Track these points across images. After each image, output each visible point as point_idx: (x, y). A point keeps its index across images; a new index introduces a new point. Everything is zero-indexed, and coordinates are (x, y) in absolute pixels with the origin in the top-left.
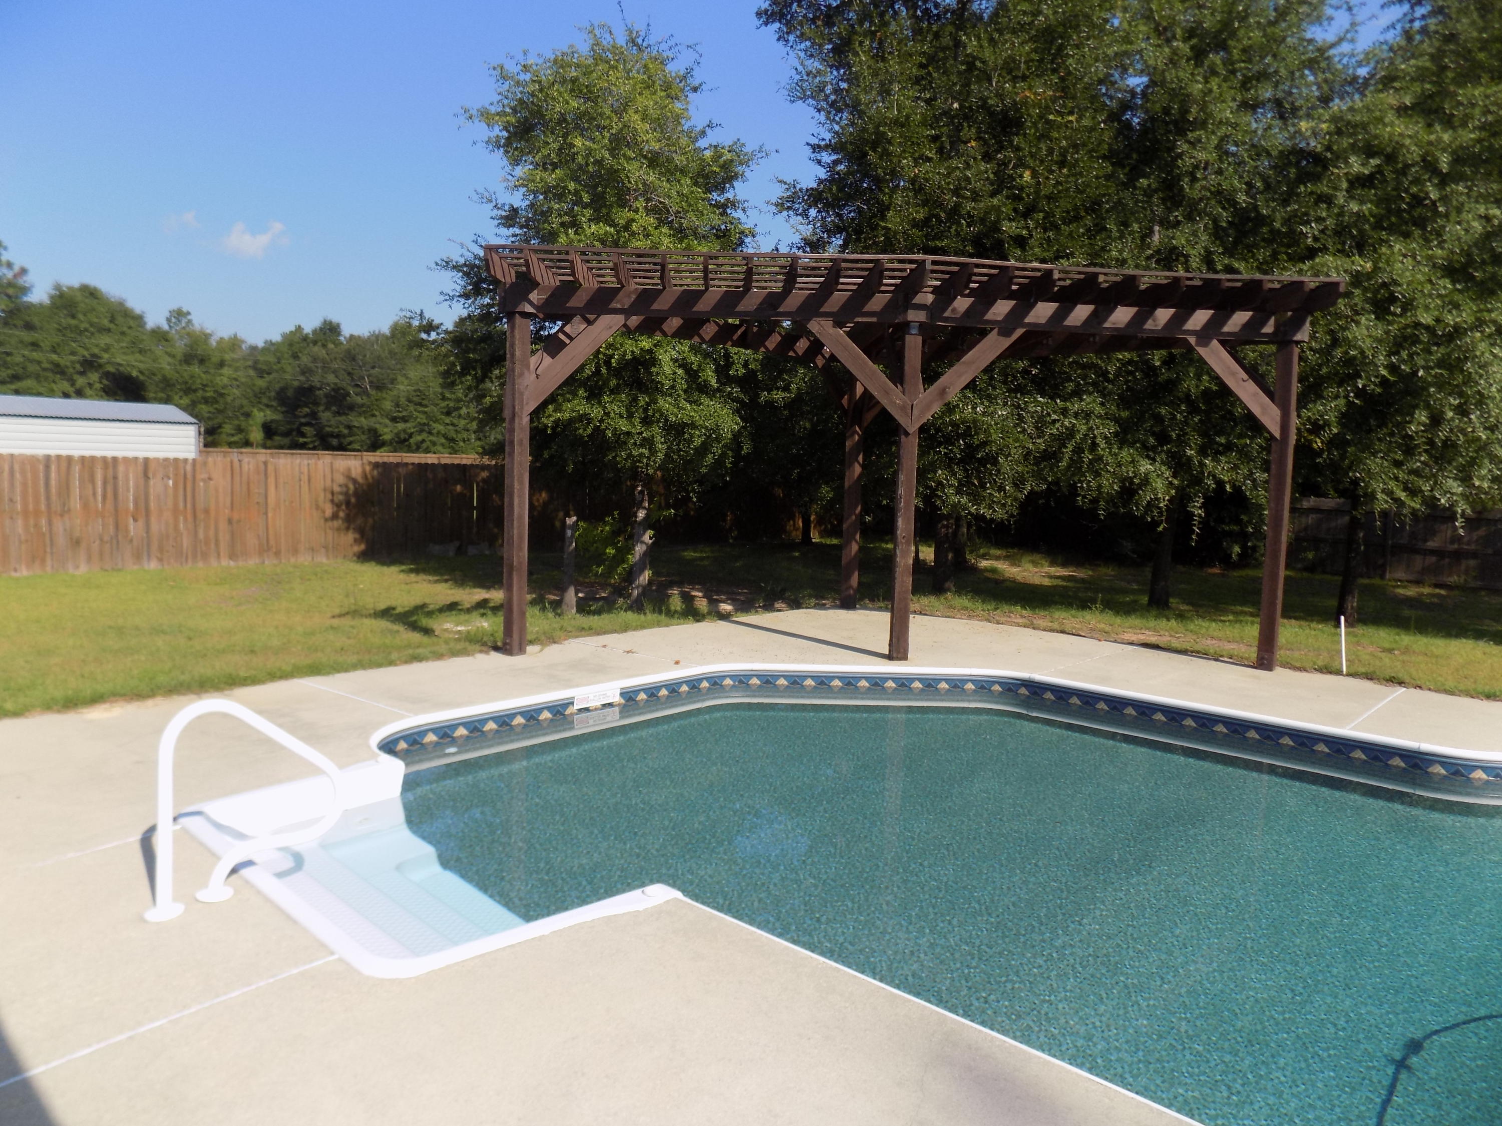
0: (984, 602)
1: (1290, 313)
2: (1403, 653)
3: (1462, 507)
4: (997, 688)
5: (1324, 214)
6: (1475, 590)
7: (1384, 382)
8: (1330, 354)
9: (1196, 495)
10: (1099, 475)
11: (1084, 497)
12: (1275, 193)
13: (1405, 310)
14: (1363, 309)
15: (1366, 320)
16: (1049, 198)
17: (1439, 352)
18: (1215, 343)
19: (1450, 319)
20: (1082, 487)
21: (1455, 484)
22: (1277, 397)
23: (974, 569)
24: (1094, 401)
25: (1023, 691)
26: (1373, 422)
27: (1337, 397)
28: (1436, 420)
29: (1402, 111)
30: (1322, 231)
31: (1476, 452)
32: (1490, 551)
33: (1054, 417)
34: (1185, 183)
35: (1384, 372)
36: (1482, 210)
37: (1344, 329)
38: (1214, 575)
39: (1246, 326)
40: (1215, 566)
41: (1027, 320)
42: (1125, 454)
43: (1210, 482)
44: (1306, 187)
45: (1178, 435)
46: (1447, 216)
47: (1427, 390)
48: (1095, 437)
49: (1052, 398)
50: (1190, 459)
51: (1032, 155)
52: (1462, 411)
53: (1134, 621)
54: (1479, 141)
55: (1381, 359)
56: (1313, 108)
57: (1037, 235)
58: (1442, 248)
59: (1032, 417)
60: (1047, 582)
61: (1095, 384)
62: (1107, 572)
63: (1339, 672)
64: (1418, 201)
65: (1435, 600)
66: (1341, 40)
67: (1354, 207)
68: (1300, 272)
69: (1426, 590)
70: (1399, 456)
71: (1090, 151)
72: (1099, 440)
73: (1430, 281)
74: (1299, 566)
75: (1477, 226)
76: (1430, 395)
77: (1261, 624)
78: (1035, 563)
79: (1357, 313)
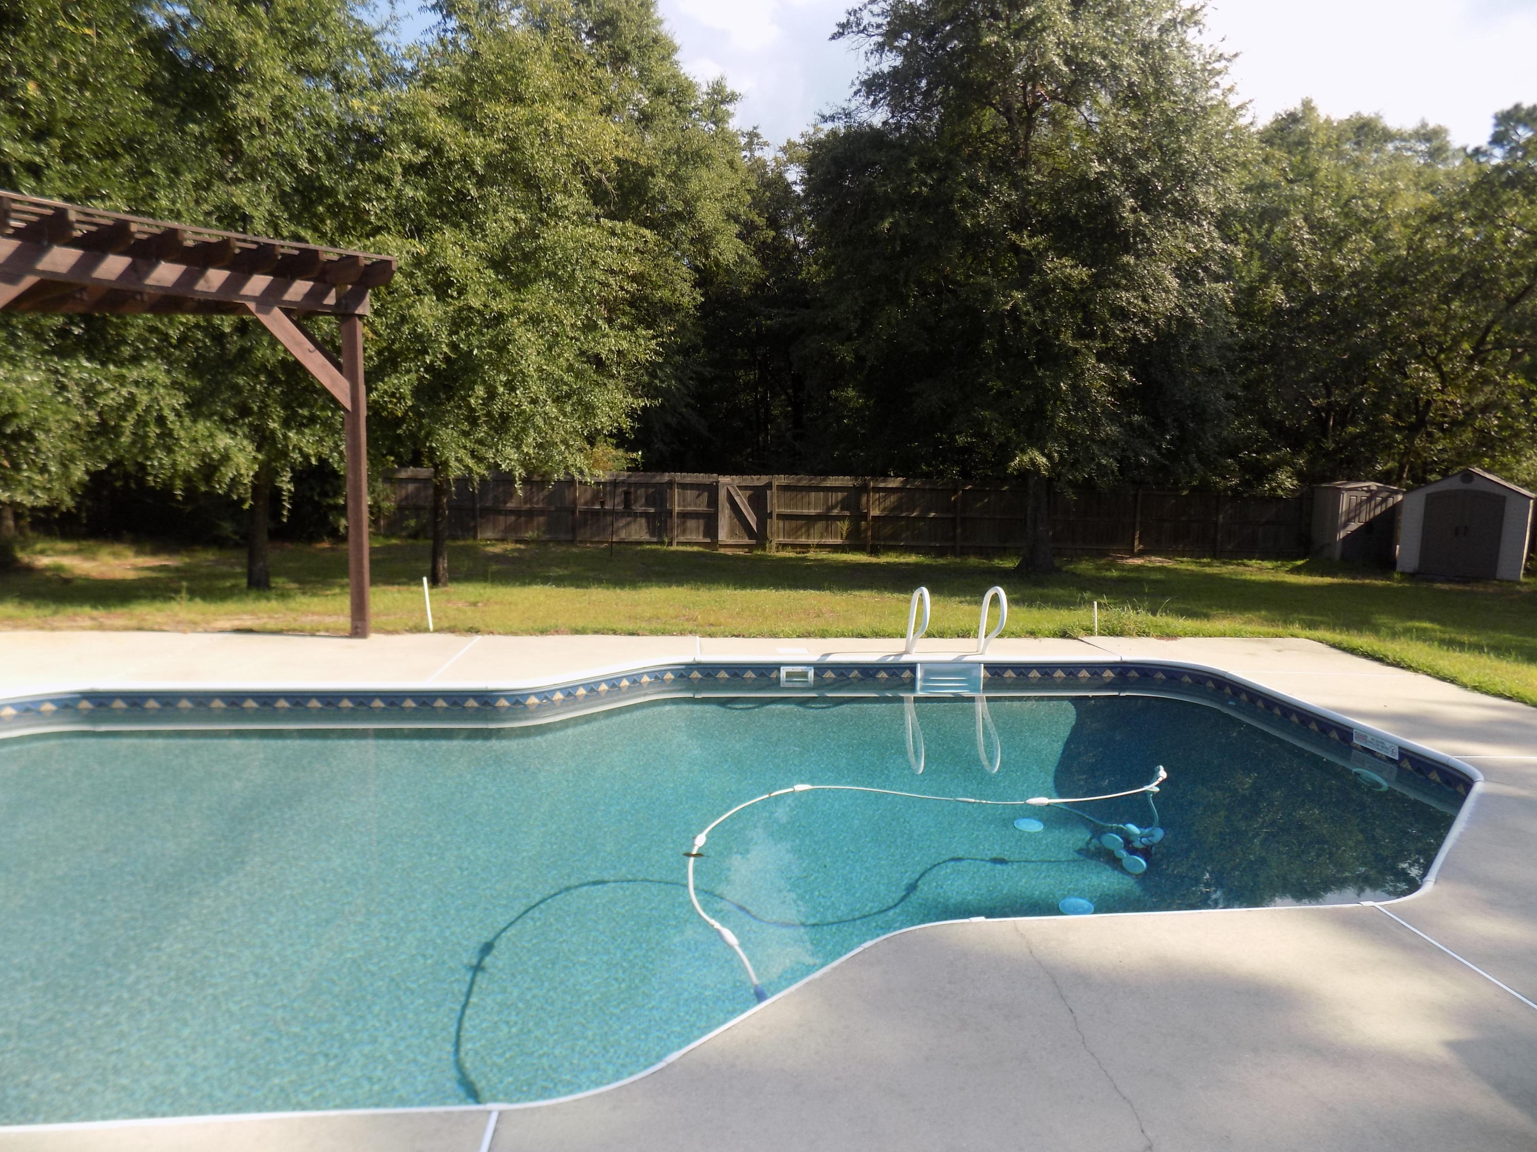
0: (38, 607)
1: (349, 287)
2: (485, 605)
3: (519, 472)
4: (49, 707)
5: (383, 195)
6: (545, 542)
7: (447, 359)
8: (399, 330)
9: (283, 470)
10: (173, 452)
11: (156, 476)
12: (337, 166)
13: (460, 293)
14: (426, 289)
15: (429, 300)
16: (71, 124)
17: (489, 334)
18: (276, 311)
19: (493, 305)
20: (152, 466)
21: (512, 451)
22: (345, 370)
23: (29, 569)
24: (157, 368)
25: (85, 705)
26: (443, 396)
27: (408, 371)
28: (492, 395)
29: (441, 110)
30: (384, 211)
31: (523, 422)
32: (553, 508)
33: (106, 385)
34: (242, 138)
35: (446, 349)
36: (511, 213)
37: (409, 307)
38: (323, 550)
39: (309, 295)
40: (323, 541)
41: (40, 266)
42: (202, 427)
43: (296, 455)
44: (364, 164)
45: (260, 408)
46: (485, 212)
47: (482, 368)
48: (161, 409)
49: (103, 364)
50: (273, 432)
51: (40, 66)
52: (511, 387)
53: (231, 606)
54: (503, 152)
55: (444, 337)
56: (365, 88)
57: (57, 164)
58: (485, 242)
59: (78, 385)
60: (131, 575)
61: (157, 349)
62: (206, 557)
63: (426, 630)
64: (461, 195)
65: (516, 554)
66: (383, 29)
67: (409, 192)
68: (365, 247)
69: (510, 546)
70: (466, 426)
71: (121, 78)
72: (167, 412)
73: (479, 270)
74: (404, 534)
75: (510, 227)
76: (485, 373)
77: (352, 595)
78: (115, 555)
79: (419, 293)
